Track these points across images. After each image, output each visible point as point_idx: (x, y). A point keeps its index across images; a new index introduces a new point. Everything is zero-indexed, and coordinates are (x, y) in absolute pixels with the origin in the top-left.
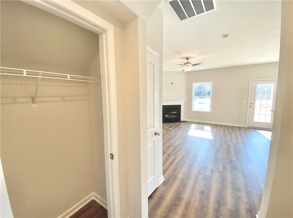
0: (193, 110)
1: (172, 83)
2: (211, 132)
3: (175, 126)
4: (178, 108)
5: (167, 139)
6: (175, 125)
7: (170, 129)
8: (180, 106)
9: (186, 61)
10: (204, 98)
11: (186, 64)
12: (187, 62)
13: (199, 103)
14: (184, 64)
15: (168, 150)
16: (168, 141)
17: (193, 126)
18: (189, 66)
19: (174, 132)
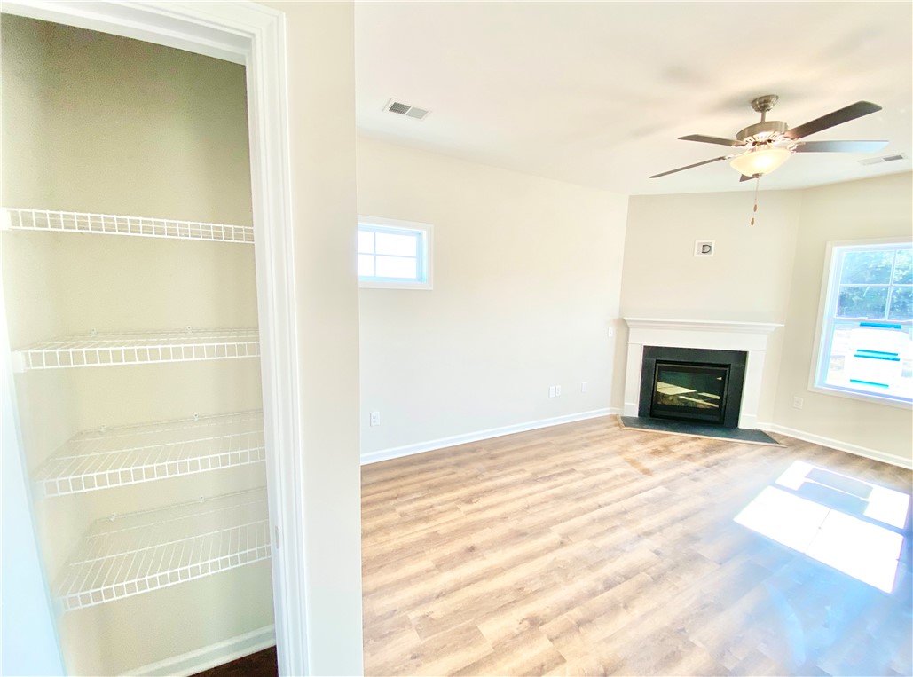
0: (816, 385)
1: (707, 249)
2: (900, 538)
3: (687, 453)
4: (728, 366)
5: (596, 514)
6: (694, 443)
7: (651, 463)
8: (742, 356)
9: (756, 118)
10: (897, 327)
11: (751, 134)
12: (759, 121)
13: (864, 354)
14: (741, 135)
15: (555, 584)
16: (597, 529)
17: (798, 469)
18: (772, 144)
19: (663, 483)
